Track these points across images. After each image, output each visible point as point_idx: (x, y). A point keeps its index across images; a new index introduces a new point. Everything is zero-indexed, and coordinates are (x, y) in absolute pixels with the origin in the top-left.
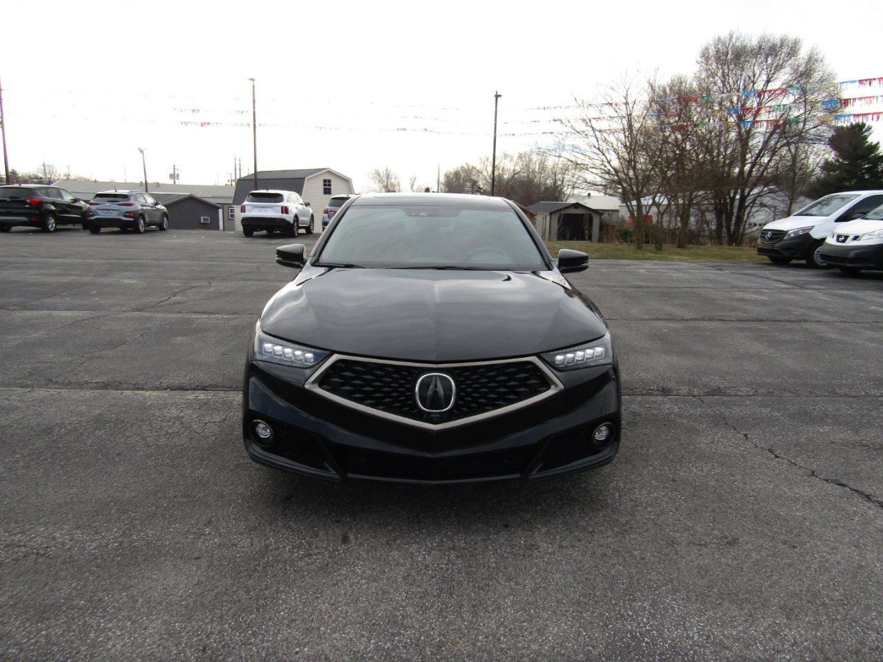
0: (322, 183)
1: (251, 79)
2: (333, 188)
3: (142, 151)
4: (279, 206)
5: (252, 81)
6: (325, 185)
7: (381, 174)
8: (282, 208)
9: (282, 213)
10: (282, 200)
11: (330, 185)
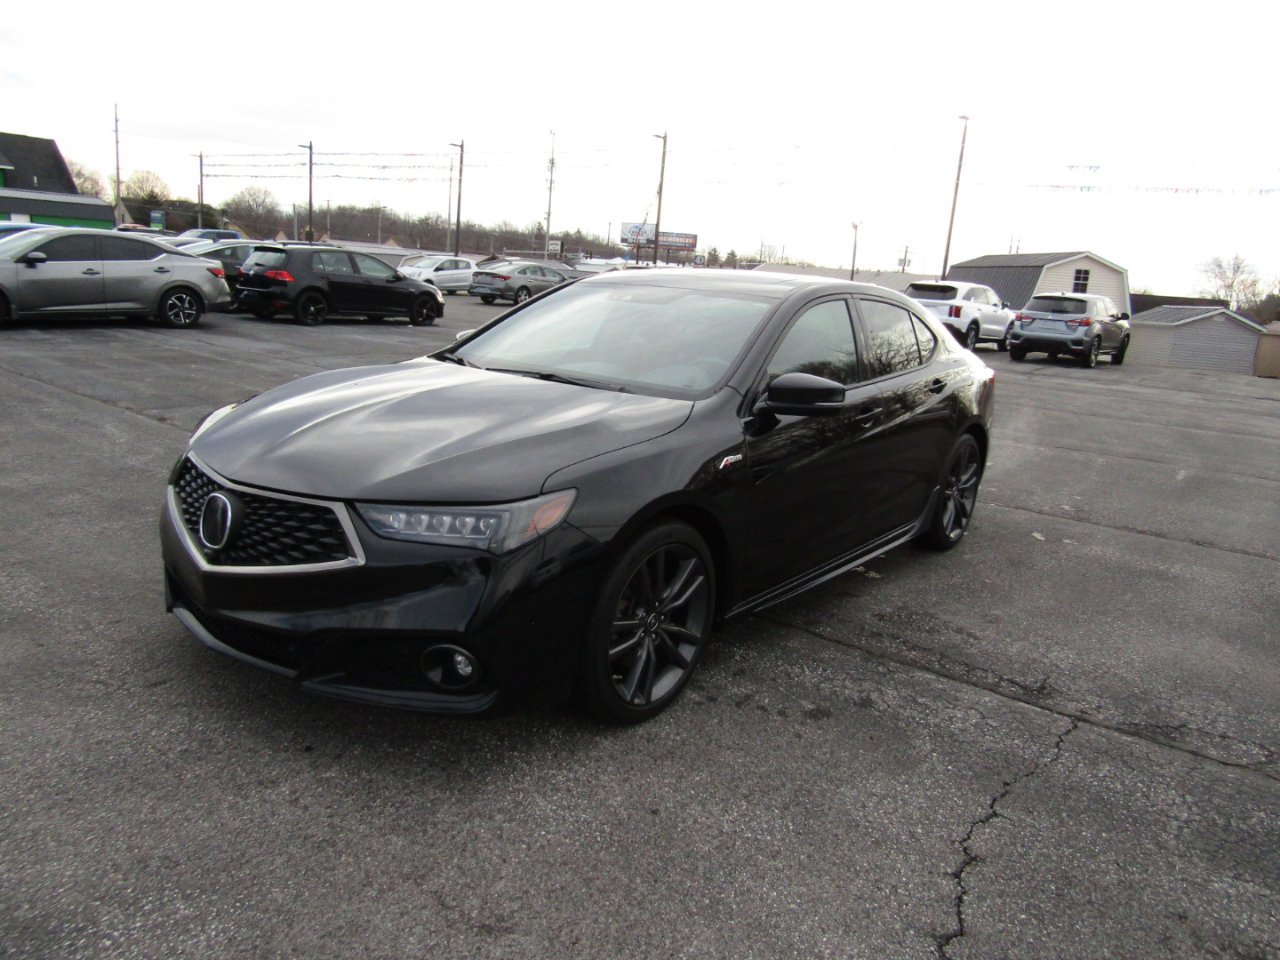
0: (1072, 275)
1: (963, 117)
2: (1091, 283)
3: (856, 227)
4: (945, 305)
5: (964, 120)
6: (1077, 278)
7: (1224, 265)
8: (951, 308)
9: (950, 315)
10: (953, 297)
11: (1086, 279)
